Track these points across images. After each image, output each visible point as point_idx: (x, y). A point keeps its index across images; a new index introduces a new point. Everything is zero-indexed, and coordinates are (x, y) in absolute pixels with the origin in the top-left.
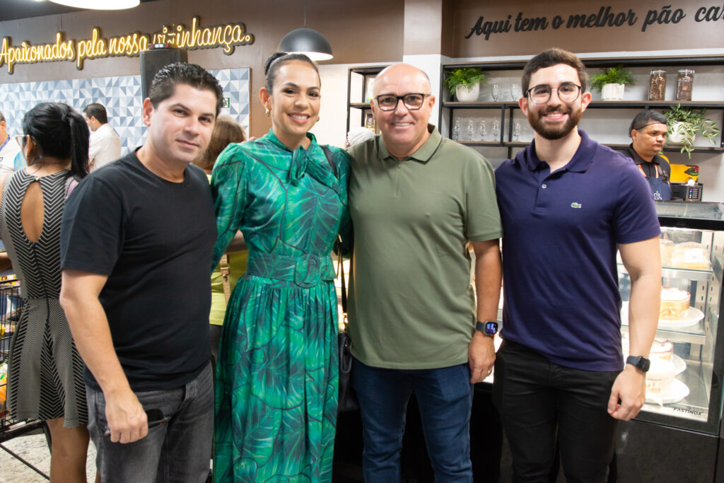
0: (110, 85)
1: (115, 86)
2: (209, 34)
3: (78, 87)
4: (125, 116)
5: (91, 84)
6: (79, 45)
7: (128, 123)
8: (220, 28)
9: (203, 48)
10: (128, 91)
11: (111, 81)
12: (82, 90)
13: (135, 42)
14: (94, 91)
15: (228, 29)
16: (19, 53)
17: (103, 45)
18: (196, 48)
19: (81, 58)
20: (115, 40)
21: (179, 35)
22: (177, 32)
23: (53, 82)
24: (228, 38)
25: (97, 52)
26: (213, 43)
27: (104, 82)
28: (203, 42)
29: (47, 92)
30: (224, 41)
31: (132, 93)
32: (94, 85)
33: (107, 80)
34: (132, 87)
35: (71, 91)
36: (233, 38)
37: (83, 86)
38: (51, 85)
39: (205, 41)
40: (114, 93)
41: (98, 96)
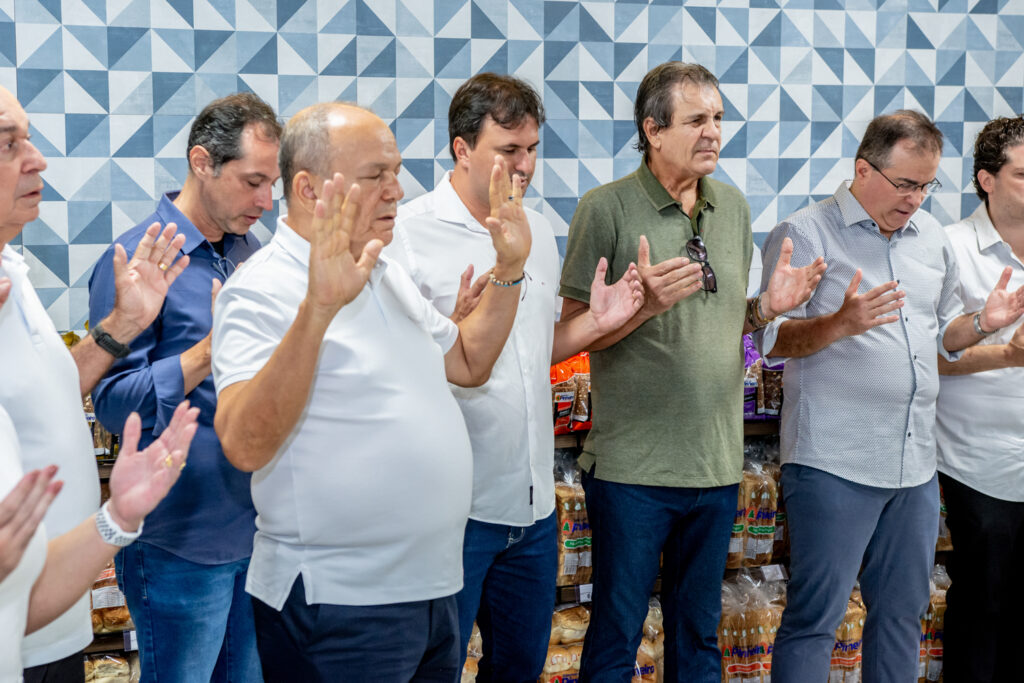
10: (721, 22)
31: (744, 35)
34: (745, 12)
40: (653, 32)
41: (574, 36)
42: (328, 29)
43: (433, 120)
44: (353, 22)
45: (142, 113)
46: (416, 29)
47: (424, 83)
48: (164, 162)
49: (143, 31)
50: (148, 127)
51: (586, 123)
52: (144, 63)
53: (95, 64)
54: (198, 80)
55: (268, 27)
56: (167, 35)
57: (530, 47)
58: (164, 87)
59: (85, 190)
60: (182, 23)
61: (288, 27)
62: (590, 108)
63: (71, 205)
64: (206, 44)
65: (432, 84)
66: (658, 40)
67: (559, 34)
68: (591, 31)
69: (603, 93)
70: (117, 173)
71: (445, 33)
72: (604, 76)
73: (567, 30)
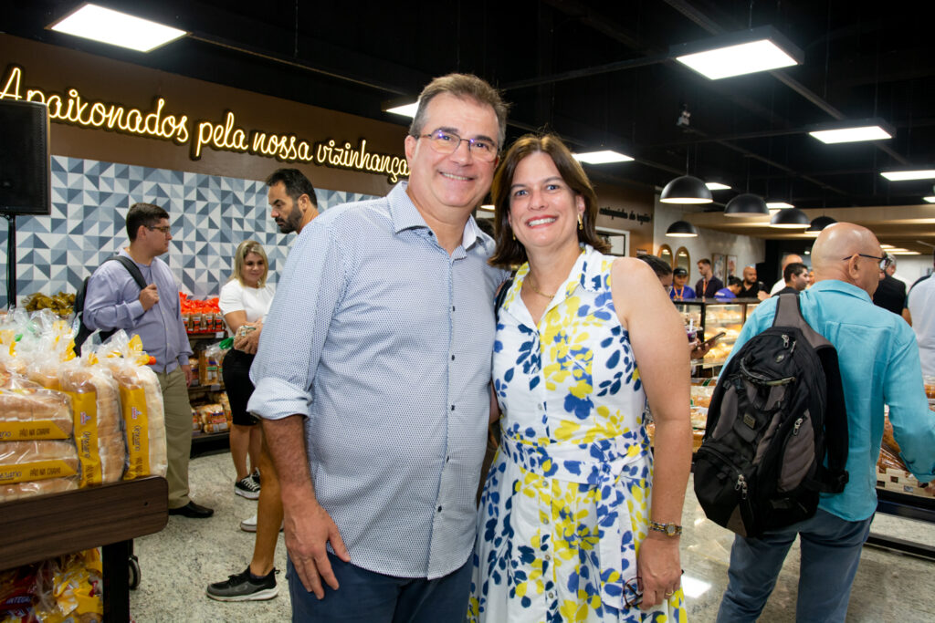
0: (252, 190)
1: (259, 192)
2: (378, 160)
3: (195, 184)
4: (274, 232)
5: (219, 184)
6: (202, 126)
7: (279, 240)
8: (388, 158)
9: (371, 172)
11: (254, 185)
12: (202, 190)
13: (292, 146)
14: (224, 194)
15: (396, 161)
16: (59, 104)
17: (242, 137)
18: (364, 170)
19: (203, 145)
20: (263, 136)
21: (347, 153)
22: (345, 150)
23: (142, 168)
24: (396, 170)
25: (234, 144)
26: (382, 170)
27: (242, 186)
28: (371, 167)
29: (127, 182)
30: (392, 171)
32: (225, 186)
33: (248, 183)
35: (179, 189)
36: (399, 171)
37: (205, 184)
38: (135, 172)
39: (374, 167)
40: (257, 202)
41: (231, 202)
42: (147, 194)
43: (182, 229)
44: (156, 193)
45: (79, 218)
46: (177, 196)
47: (180, 215)
48: (88, 238)
49: (80, 191)
50: (81, 225)
51: (236, 232)
52: (81, 201)
53: (62, 201)
54: (100, 210)
55: (126, 192)
56: (90, 193)
57: (216, 205)
58: (88, 210)
59: (58, 245)
60: (93, 188)
61: (133, 192)
62: (236, 226)
63: (53, 251)
64: (103, 197)
65: (183, 216)
66: (259, 206)
67: (226, 201)
68: (236, 201)
69: (240, 222)
70: (70, 240)
71: (188, 198)
72: (240, 216)
73: (228, 200)
